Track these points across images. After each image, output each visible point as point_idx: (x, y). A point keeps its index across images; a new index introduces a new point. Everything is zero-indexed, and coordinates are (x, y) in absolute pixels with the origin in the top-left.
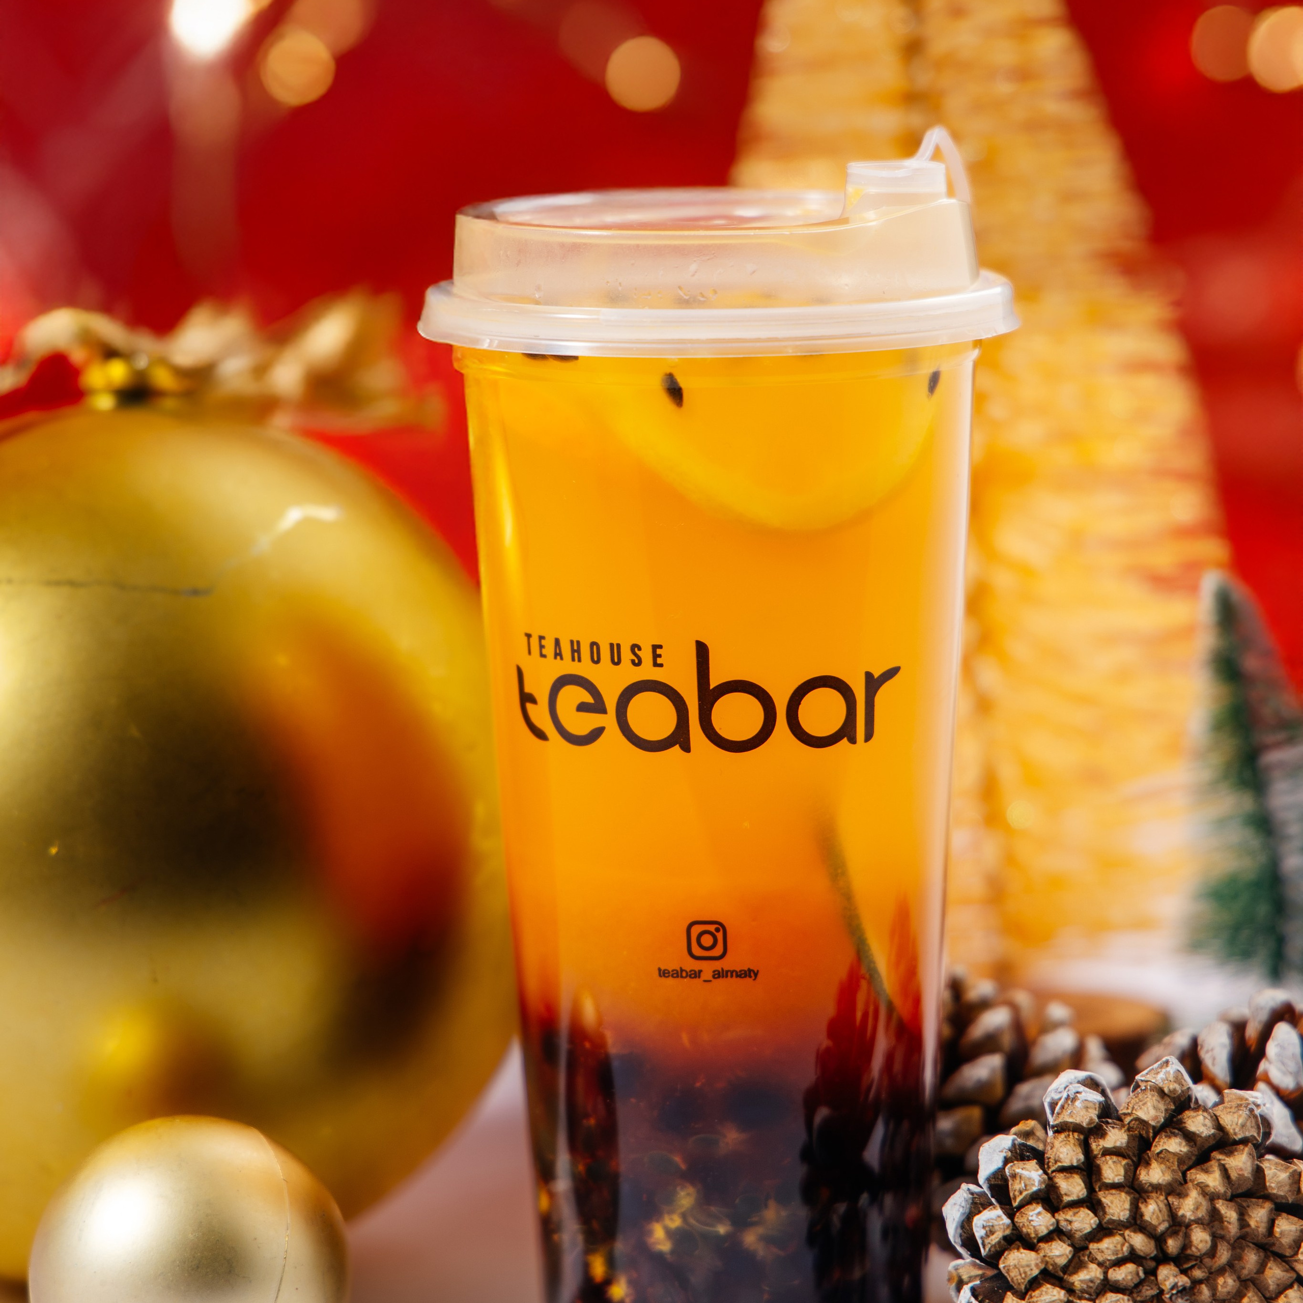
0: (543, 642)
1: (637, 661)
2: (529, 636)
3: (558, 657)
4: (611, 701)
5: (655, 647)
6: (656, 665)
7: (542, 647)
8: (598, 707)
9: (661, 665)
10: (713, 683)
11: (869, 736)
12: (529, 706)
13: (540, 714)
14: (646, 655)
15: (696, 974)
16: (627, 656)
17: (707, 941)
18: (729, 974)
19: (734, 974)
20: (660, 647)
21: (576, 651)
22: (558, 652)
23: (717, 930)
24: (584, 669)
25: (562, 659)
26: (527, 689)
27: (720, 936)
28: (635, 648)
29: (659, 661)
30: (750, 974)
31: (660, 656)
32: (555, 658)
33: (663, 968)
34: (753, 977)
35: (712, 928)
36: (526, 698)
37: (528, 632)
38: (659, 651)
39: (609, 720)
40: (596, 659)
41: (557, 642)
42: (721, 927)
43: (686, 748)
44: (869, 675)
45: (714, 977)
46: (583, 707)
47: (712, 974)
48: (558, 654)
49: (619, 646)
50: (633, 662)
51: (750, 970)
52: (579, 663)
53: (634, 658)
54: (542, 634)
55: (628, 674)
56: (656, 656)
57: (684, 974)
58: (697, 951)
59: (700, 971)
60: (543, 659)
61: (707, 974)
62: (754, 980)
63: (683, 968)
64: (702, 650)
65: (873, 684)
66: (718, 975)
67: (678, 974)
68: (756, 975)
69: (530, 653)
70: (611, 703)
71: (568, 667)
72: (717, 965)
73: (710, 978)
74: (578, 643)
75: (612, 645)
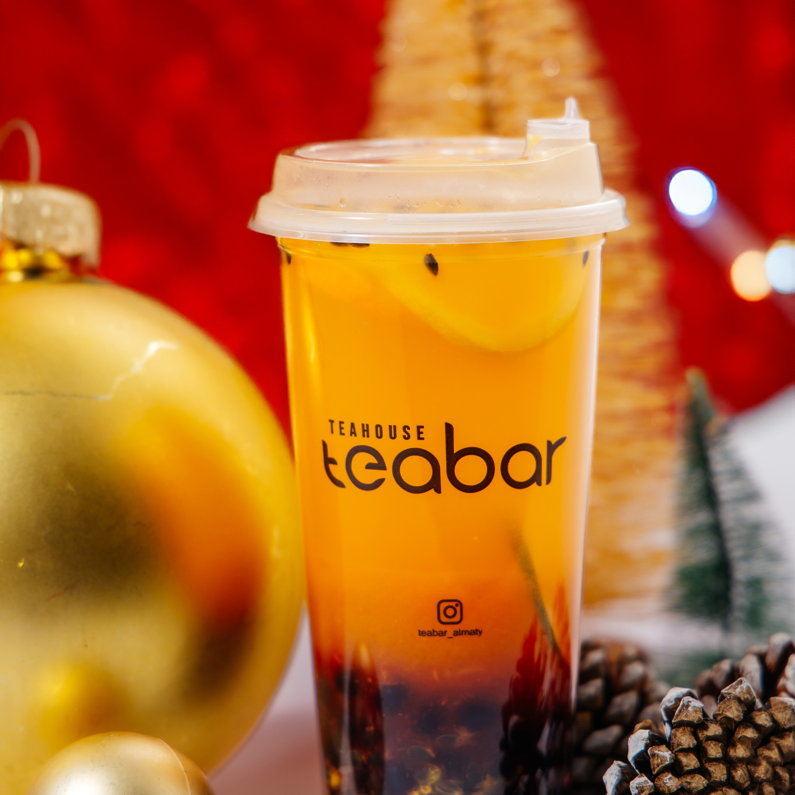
0: (343, 425)
1: (407, 436)
2: (332, 422)
3: (353, 435)
4: (389, 463)
5: (419, 428)
6: (419, 438)
7: (341, 428)
8: (381, 466)
9: (423, 439)
10: (456, 449)
11: (549, 481)
12: (331, 466)
13: (339, 471)
14: (413, 432)
15: (443, 634)
16: (400, 433)
17: (450, 612)
18: (464, 632)
19: (467, 633)
20: (422, 427)
21: (366, 431)
22: (353, 431)
23: (457, 605)
24: (372, 442)
25: (356, 435)
26: (330, 455)
27: (458, 609)
28: (406, 428)
29: (421, 436)
30: (476, 632)
31: (422, 433)
32: (351, 435)
33: (421, 630)
34: (479, 634)
35: (453, 604)
36: (328, 461)
37: (332, 419)
38: (421, 430)
39: (388, 474)
40: (379, 435)
41: (353, 425)
42: (459, 603)
43: (438, 491)
44: (549, 443)
45: (454, 635)
46: (370, 466)
47: (453, 633)
48: (353, 433)
49: (395, 427)
50: (404, 437)
51: (477, 630)
52: (368, 438)
53: (405, 434)
54: (342, 420)
55: (401, 445)
56: (419, 433)
57: (435, 634)
58: (443, 619)
59: (446, 632)
60: (342, 436)
61: (450, 633)
62: (480, 636)
63: (435, 630)
64: (449, 429)
65: (552, 448)
66: (457, 633)
67: (431, 634)
68: (481, 633)
69: (332, 432)
70: (389, 464)
71: (359, 441)
72: (456, 627)
73: (452, 636)
74: (367, 425)
75: (390, 427)
